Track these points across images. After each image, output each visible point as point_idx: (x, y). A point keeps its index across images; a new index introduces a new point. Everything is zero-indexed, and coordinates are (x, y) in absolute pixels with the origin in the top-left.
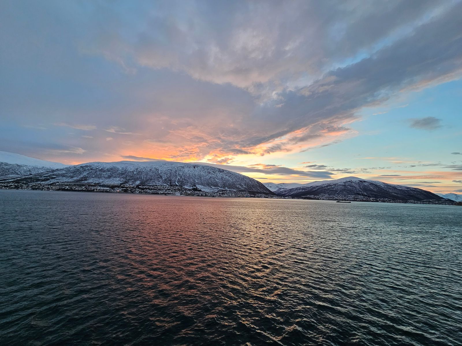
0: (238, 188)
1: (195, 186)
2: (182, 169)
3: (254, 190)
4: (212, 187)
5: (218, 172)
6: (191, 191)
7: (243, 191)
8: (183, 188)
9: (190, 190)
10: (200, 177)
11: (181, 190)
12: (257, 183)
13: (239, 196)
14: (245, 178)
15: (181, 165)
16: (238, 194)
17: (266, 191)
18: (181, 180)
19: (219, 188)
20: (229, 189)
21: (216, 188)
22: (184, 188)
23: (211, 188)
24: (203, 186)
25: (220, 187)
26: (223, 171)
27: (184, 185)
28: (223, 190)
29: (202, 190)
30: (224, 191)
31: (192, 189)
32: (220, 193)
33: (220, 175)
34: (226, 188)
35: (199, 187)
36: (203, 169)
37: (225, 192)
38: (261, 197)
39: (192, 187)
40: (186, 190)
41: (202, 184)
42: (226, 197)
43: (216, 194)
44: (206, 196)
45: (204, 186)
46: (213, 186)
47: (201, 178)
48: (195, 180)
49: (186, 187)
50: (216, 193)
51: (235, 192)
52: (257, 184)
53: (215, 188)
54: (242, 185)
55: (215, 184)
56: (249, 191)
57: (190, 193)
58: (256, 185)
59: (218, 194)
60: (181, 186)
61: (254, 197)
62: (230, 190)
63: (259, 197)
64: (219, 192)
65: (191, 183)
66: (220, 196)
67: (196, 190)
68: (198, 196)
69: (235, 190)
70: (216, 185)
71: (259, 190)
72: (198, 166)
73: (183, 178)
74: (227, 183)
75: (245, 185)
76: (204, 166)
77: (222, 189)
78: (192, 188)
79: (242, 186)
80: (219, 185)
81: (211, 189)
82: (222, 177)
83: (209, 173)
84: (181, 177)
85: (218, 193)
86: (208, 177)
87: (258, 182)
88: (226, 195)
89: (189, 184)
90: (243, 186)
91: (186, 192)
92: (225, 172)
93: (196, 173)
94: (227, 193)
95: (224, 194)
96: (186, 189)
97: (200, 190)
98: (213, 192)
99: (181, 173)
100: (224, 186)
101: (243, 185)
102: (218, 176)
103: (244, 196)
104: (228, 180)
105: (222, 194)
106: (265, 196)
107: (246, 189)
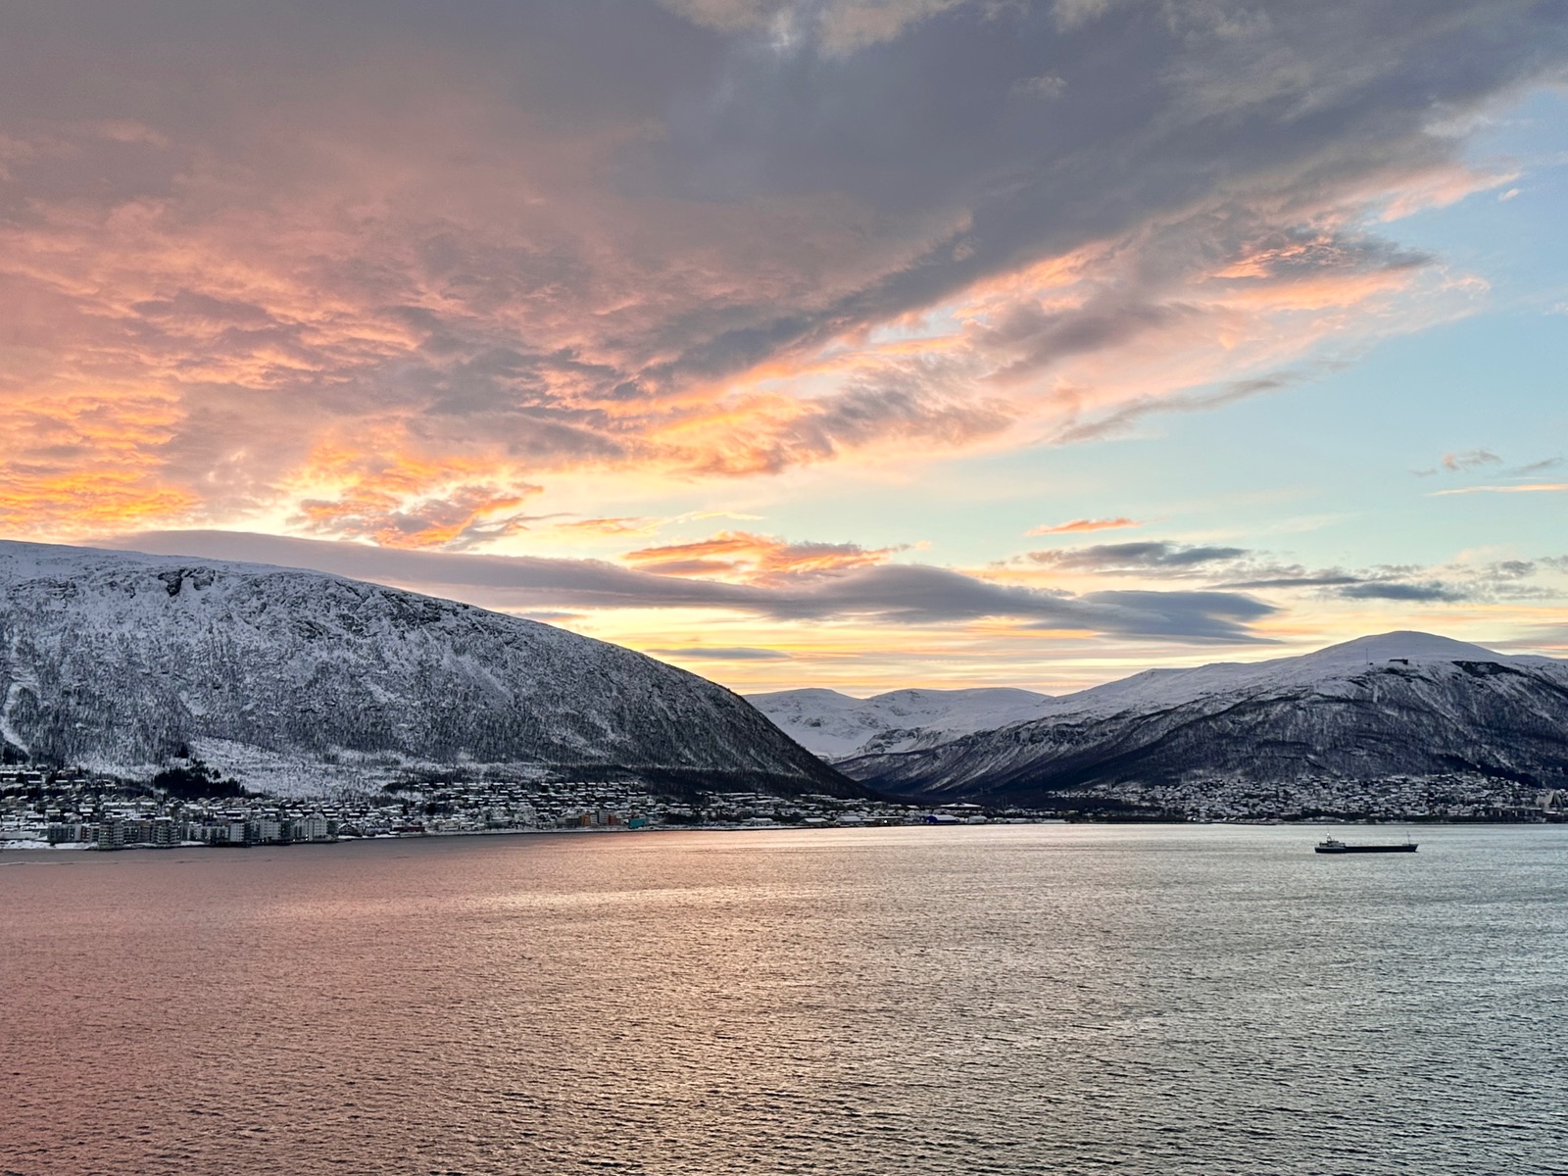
0: (563, 751)
1: (184, 753)
2: (56, 605)
3: (693, 760)
4: (334, 750)
5: (386, 622)
6: (150, 795)
7: (598, 773)
8: (72, 777)
9: (133, 790)
10: (228, 671)
11: (54, 793)
12: (708, 705)
13: (574, 823)
14: (619, 668)
15: (48, 572)
16: (563, 803)
17: (789, 769)
18: (50, 701)
19: (401, 757)
20: (485, 767)
21: (376, 763)
22: (81, 773)
23: (332, 759)
24: (253, 752)
25: (408, 754)
26: (431, 613)
27: (81, 749)
28: (433, 779)
29: (252, 785)
30: (447, 780)
31: (160, 781)
32: (407, 806)
33: (404, 649)
34: (462, 755)
35: (218, 757)
36: (255, 603)
37: (449, 791)
38: (748, 815)
39: (159, 759)
40: (98, 792)
41: (246, 733)
42: (461, 836)
43: (374, 813)
44: (287, 838)
45: (266, 747)
46: (349, 746)
47: (234, 676)
48: (184, 696)
49: (99, 765)
50: (378, 802)
51: (535, 785)
52: (714, 712)
53: (369, 757)
54: (593, 726)
55: (365, 723)
56: (649, 775)
57: (134, 816)
58: (706, 716)
59: (394, 809)
60: (53, 758)
61: (693, 822)
62: (492, 775)
63: (729, 819)
64: (401, 794)
65: (144, 728)
66: (411, 833)
67: (188, 784)
68: (219, 842)
69: (534, 772)
70: (372, 736)
71: (725, 756)
72: (204, 576)
73: (68, 679)
74: (467, 710)
75: (621, 725)
76: (260, 574)
77: (428, 766)
78: (156, 770)
79: (592, 732)
80: (402, 731)
81: (332, 768)
82: (424, 670)
83: (313, 631)
84: (50, 675)
85: (387, 802)
86: (298, 670)
87: (718, 696)
88: (460, 818)
89: (126, 740)
90: (599, 732)
91: (97, 816)
92: (449, 621)
93: (195, 640)
94: (472, 799)
95: (448, 811)
96: (97, 788)
97: (232, 789)
98: (346, 797)
99: (48, 641)
100: (444, 736)
101: (605, 725)
102: (388, 655)
103: (612, 821)
104: (477, 692)
105: (431, 810)
106: (777, 806)
107: (629, 756)
